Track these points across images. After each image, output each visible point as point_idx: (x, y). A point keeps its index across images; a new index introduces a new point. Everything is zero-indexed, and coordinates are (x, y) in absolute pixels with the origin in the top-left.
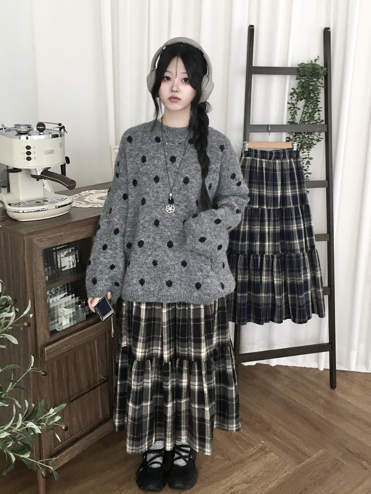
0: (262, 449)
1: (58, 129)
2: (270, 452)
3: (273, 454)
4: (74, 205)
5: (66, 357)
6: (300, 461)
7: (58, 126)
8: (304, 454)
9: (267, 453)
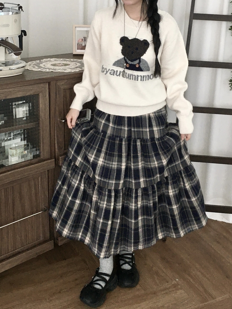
0: (175, 286)
1: (17, 8)
2: (181, 289)
3: (183, 292)
4: (26, 68)
5: (13, 187)
6: (205, 300)
7: (17, 6)
8: (210, 295)
9: (178, 289)
